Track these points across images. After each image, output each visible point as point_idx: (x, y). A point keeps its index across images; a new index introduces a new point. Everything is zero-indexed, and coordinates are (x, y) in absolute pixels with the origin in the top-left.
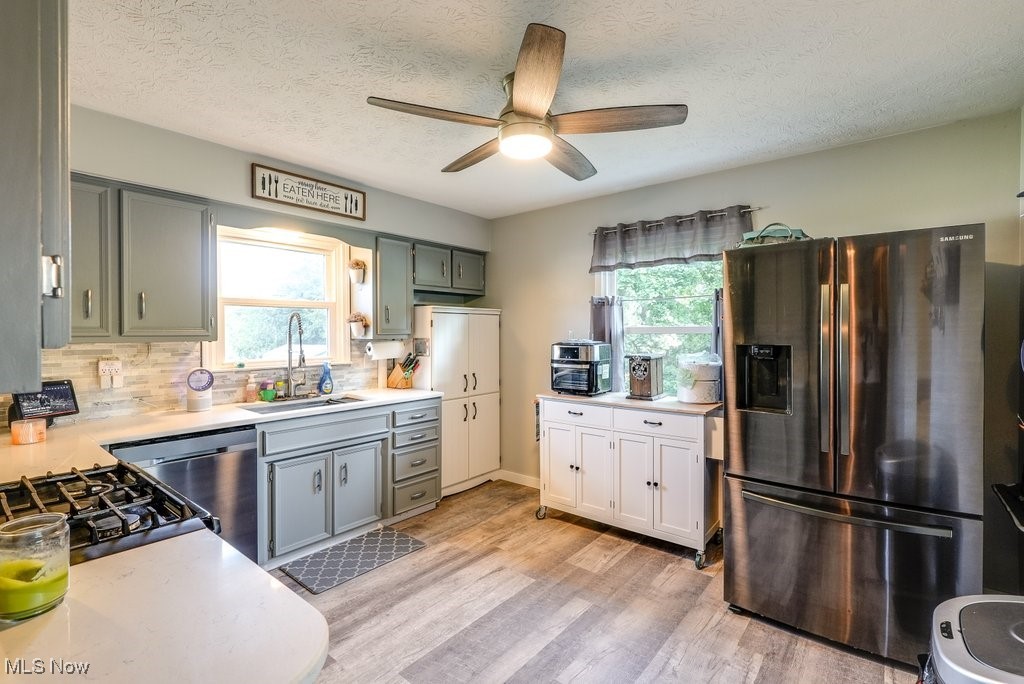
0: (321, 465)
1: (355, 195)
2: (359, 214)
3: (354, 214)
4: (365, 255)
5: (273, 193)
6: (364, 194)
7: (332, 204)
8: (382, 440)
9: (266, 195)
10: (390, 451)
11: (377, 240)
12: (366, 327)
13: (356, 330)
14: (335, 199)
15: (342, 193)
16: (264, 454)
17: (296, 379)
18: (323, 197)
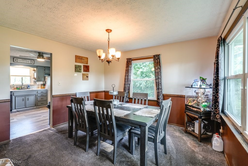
0: (24, 98)
1: (32, 61)
2: (33, 63)
3: (32, 63)
4: (35, 69)
5: (17, 61)
6: (34, 61)
7: (28, 62)
8: (36, 95)
9: (16, 62)
10: (37, 97)
11: (37, 67)
12: (35, 79)
13: (34, 80)
14: (28, 61)
15: (30, 61)
16: (14, 95)
17: (23, 87)
18: (26, 61)
